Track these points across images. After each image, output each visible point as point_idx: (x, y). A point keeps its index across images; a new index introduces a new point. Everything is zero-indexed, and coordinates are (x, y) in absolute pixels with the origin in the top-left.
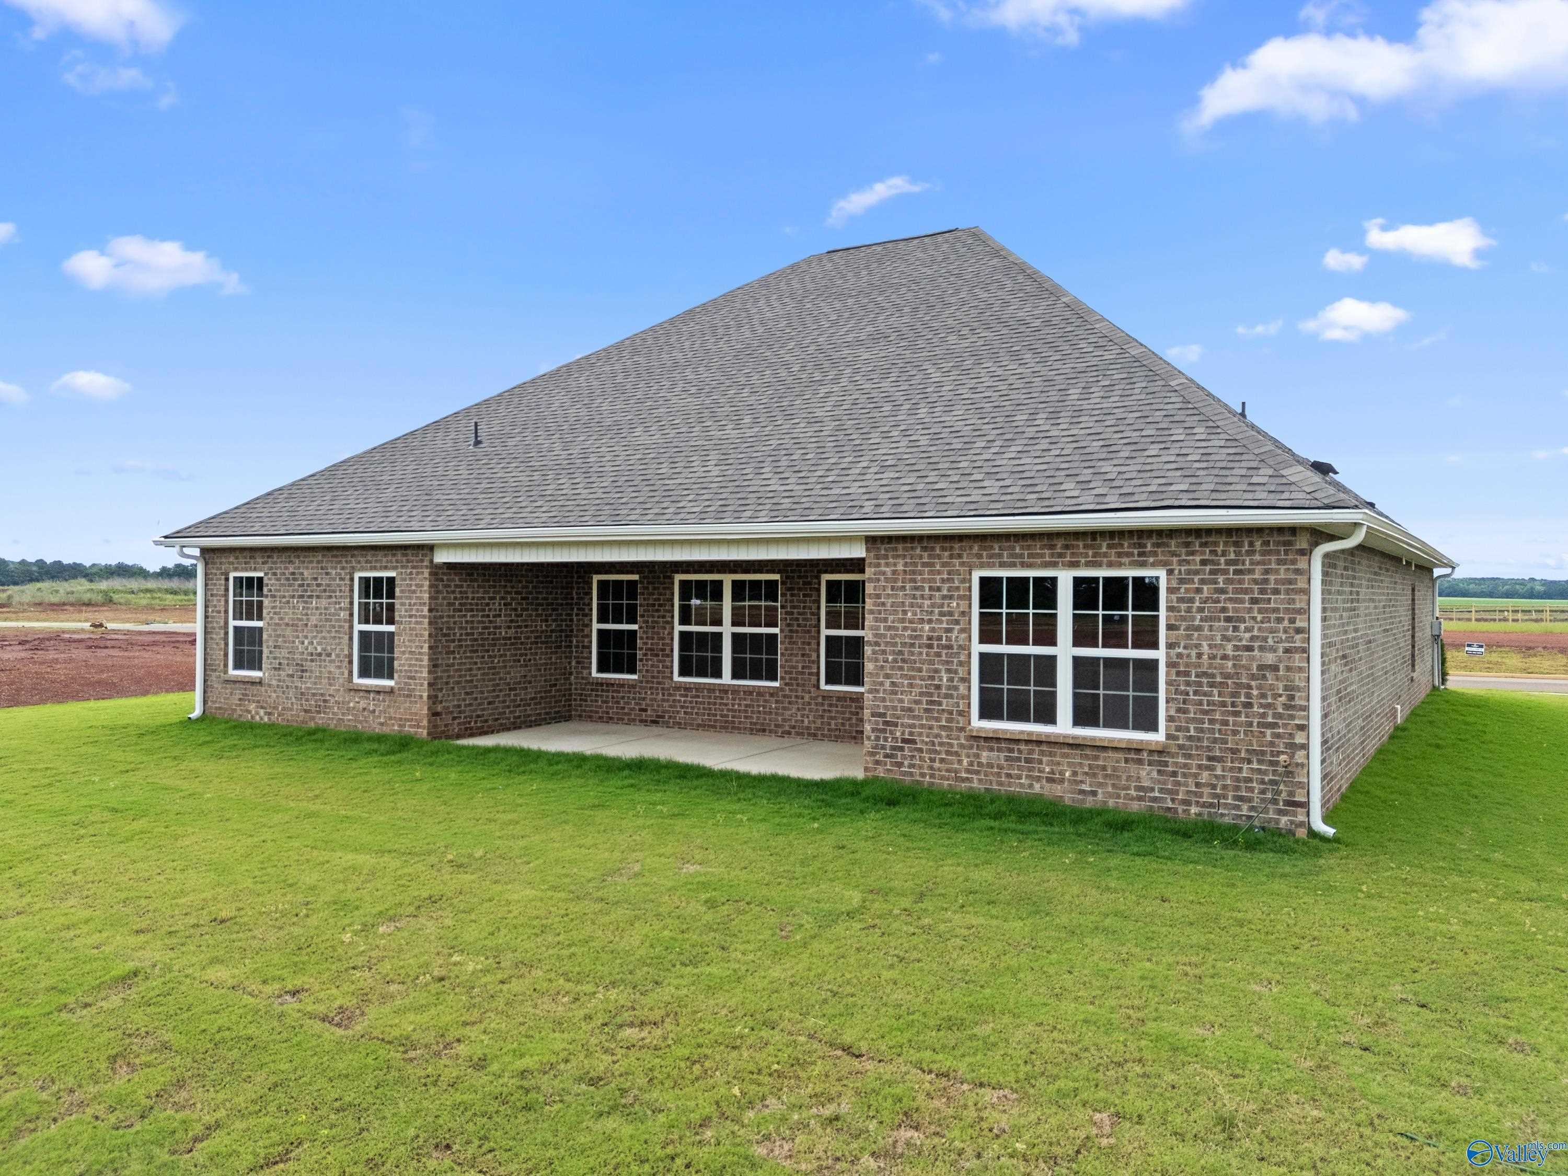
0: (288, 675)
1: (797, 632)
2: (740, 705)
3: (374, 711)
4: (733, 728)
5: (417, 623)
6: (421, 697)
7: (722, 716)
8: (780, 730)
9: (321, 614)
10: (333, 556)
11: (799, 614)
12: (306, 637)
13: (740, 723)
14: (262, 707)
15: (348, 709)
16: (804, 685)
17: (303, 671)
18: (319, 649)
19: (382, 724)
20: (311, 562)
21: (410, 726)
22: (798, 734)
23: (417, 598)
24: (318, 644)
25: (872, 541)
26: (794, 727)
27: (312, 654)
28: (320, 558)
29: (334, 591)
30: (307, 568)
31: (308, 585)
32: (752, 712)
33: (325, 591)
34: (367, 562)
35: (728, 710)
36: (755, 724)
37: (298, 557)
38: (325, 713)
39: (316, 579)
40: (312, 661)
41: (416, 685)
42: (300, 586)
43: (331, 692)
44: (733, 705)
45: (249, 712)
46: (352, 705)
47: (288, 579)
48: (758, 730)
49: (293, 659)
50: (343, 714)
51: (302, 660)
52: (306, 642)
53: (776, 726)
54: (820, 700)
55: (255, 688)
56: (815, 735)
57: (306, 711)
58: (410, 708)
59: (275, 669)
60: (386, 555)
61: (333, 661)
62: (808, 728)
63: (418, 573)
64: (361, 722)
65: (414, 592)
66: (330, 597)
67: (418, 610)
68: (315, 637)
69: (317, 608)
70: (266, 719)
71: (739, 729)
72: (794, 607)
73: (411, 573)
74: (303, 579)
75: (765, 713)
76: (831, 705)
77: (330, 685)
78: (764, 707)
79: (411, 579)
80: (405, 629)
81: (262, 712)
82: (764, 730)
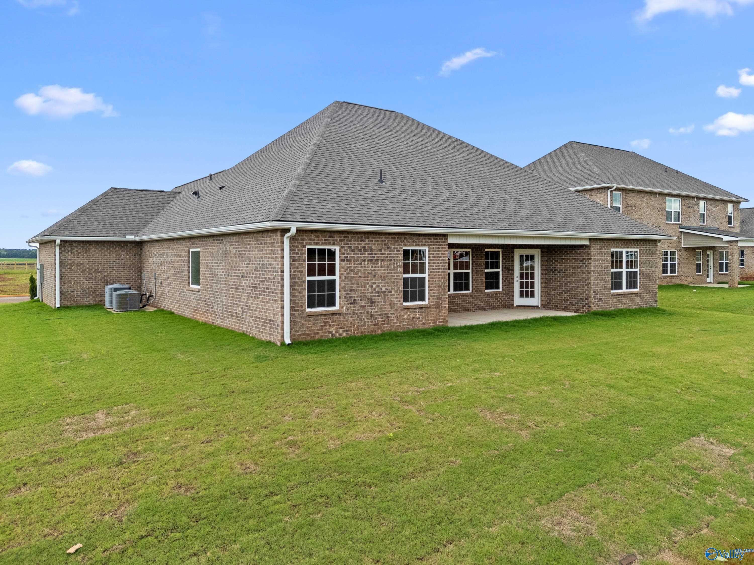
0: (361, 306)
1: (479, 271)
2: (460, 301)
3: (419, 318)
4: (457, 311)
5: (442, 272)
6: (445, 307)
7: (453, 306)
8: (474, 309)
9: (384, 270)
10: (392, 238)
11: (480, 264)
12: (374, 283)
13: (460, 308)
14: (341, 328)
15: (403, 319)
16: (481, 291)
17: (372, 303)
18: (384, 289)
19: (424, 324)
20: (378, 241)
21: (440, 322)
22: (480, 309)
23: (442, 260)
24: (382, 286)
25: (590, 239)
26: (478, 307)
27: (378, 292)
28: (384, 239)
29: (393, 257)
30: (374, 244)
31: (375, 254)
32: (464, 304)
33: (387, 257)
34: (413, 242)
35: (456, 304)
36: (465, 308)
37: (368, 238)
38: (388, 324)
39: (381, 250)
40: (379, 296)
41: (442, 302)
42: (369, 254)
43: (392, 312)
44: (457, 302)
45: (330, 332)
46: (405, 317)
47: (360, 250)
48: (466, 310)
49: (365, 296)
50: (400, 323)
51: (371, 296)
52: (374, 286)
53: (472, 307)
54: (486, 296)
55: (335, 318)
56: (485, 309)
57: (375, 325)
58: (439, 313)
59: (351, 303)
60: (425, 239)
61: (393, 295)
62: (483, 307)
63: (442, 248)
64: (411, 325)
65: (440, 257)
66: (391, 260)
67: (442, 266)
68: (381, 283)
69: (382, 267)
70: (345, 334)
71: (460, 311)
72: (478, 262)
73: (439, 248)
74: (371, 251)
75: (469, 303)
76: (489, 297)
77: (391, 308)
78: (468, 301)
79: (438, 251)
80: (436, 275)
81: (341, 331)
82: (468, 310)
